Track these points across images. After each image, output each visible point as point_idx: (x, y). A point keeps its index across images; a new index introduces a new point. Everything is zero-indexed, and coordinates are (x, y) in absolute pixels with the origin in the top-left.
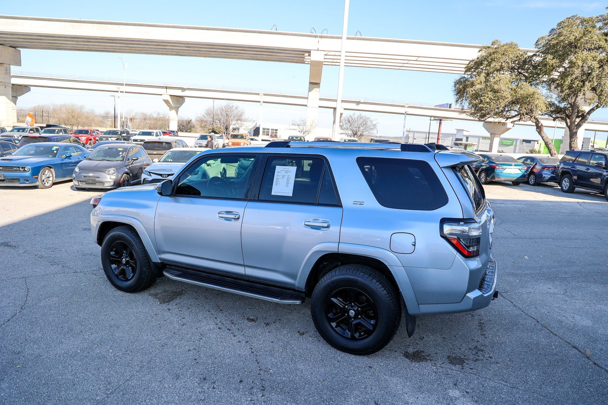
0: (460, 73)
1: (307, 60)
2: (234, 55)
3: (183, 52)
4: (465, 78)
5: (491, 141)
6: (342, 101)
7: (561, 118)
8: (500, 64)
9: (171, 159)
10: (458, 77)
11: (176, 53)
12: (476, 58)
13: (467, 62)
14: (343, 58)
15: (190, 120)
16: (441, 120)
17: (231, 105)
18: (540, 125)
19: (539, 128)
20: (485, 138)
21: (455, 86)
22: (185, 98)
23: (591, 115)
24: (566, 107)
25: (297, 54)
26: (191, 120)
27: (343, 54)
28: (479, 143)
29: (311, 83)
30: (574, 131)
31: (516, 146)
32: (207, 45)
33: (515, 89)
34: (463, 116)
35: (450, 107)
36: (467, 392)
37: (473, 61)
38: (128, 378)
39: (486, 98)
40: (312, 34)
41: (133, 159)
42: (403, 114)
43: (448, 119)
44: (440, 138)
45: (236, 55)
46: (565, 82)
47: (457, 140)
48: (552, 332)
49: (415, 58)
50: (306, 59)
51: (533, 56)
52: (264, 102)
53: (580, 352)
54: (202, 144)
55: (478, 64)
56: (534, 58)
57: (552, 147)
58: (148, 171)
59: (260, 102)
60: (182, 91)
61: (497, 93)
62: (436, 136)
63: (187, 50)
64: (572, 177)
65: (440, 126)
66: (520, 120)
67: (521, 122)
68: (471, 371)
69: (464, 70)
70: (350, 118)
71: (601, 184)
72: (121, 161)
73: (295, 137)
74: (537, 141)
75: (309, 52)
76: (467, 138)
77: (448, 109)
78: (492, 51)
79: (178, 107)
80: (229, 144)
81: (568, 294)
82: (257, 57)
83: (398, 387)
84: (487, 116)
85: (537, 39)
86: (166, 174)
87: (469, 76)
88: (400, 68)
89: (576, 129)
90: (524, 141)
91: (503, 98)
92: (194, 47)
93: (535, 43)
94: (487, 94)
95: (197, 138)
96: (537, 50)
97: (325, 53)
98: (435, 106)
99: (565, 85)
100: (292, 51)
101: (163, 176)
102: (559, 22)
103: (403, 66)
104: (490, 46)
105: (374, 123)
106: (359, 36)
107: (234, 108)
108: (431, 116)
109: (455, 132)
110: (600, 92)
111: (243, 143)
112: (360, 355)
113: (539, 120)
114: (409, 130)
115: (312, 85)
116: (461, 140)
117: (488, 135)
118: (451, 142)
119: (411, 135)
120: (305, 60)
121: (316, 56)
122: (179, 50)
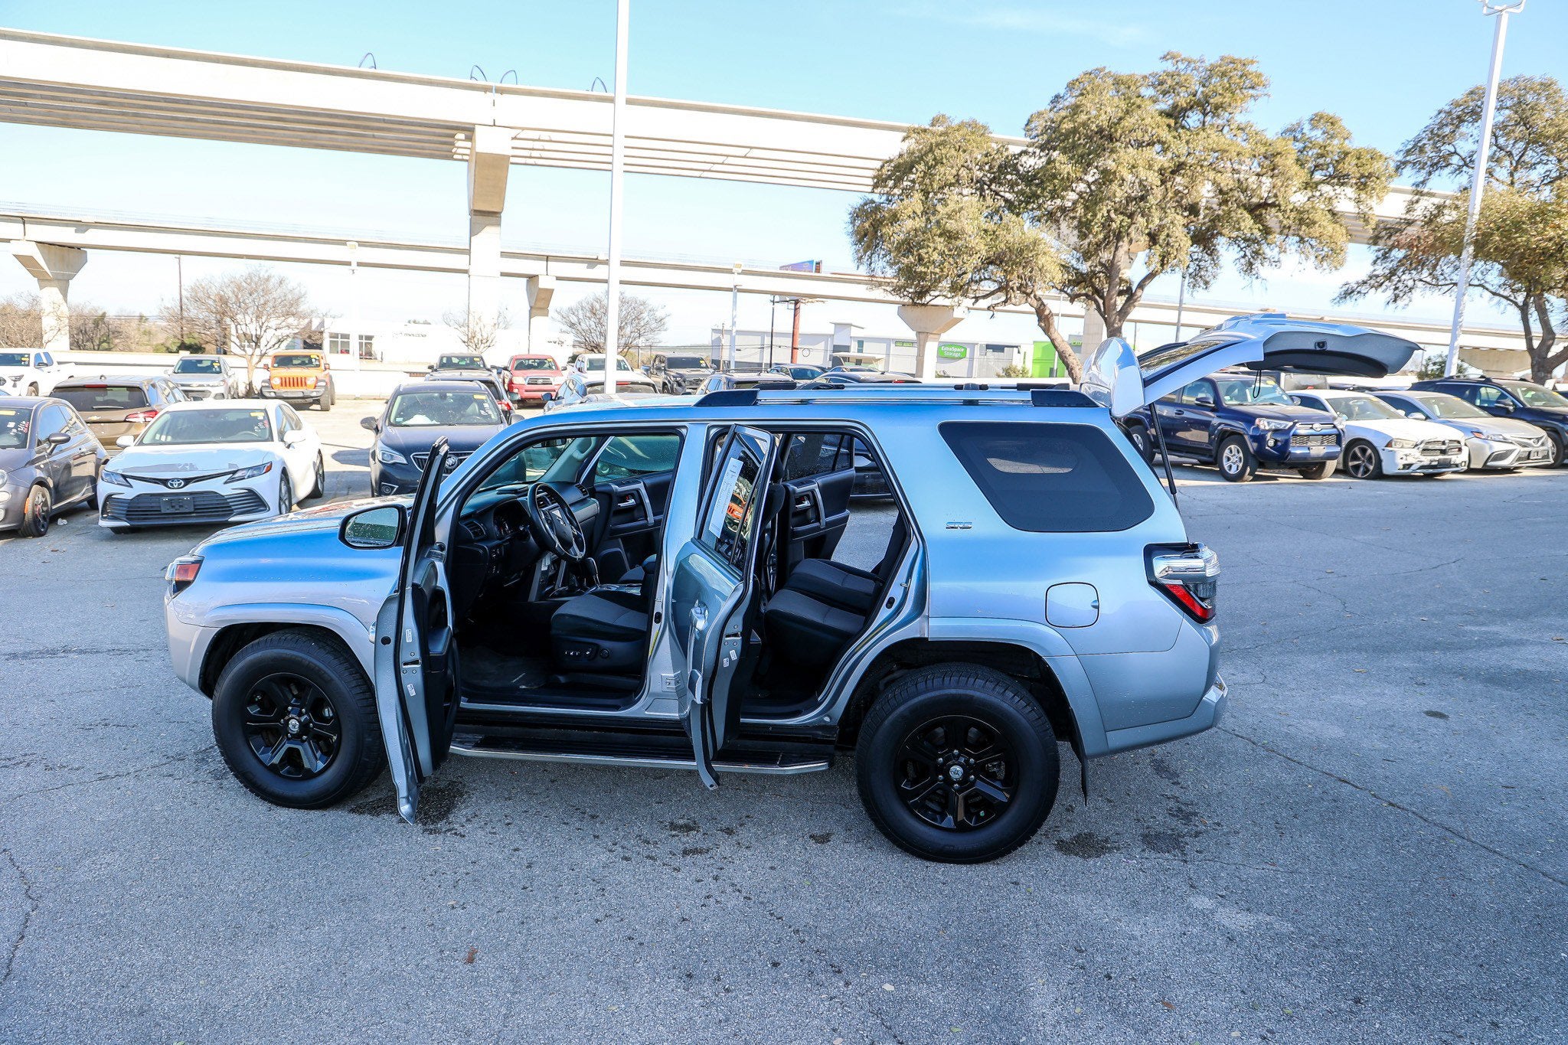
0: (861, 191)
1: (460, 151)
2: (248, 132)
3: (84, 118)
4: (874, 202)
5: (919, 350)
6: (624, 263)
7: (1086, 295)
8: (954, 172)
9: (167, 435)
10: (856, 201)
11: (59, 119)
12: (897, 154)
13: (878, 164)
14: (619, 153)
15: (100, 313)
16: (797, 302)
17: (264, 274)
18: (1047, 312)
19: (1044, 319)
20: (900, 343)
21: (853, 223)
22: (88, 250)
23: (1147, 289)
24: (1092, 271)
25: (435, 134)
26: (104, 315)
27: (620, 142)
28: (888, 355)
29: (476, 213)
30: (1116, 325)
31: (972, 359)
32: (166, 100)
33: (994, 232)
34: (878, 293)
35: (818, 270)
36: (1221, 896)
37: (891, 161)
38: (504, 1011)
39: (930, 250)
40: (473, 82)
41: (54, 441)
42: (730, 290)
43: (813, 300)
44: (799, 346)
45: (253, 132)
46: (1095, 215)
47: (837, 348)
48: (1289, 759)
49: (742, 152)
50: (458, 148)
51: (1020, 155)
52: (360, 264)
53: (1357, 787)
54: (189, 386)
55: (901, 169)
56: (1024, 158)
57: (1075, 362)
58: (120, 472)
59: (349, 264)
60: (76, 231)
61: (956, 238)
62: (788, 342)
63: (100, 112)
64: (1147, 429)
65: (795, 316)
66: (1005, 302)
67: (1009, 307)
68: (1201, 856)
69: (870, 182)
70: (595, 303)
71: (1211, 442)
72: (16, 447)
73: (457, 357)
74: (1017, 347)
75: (469, 131)
76: (861, 343)
77: (814, 274)
78: (933, 141)
79: (66, 278)
80: (273, 382)
81: (1269, 680)
82: (316, 139)
83: (1095, 912)
84: (932, 293)
85: (1028, 117)
86: (178, 480)
87: (884, 198)
88: (702, 174)
89: (1120, 321)
90: (988, 347)
91: (971, 252)
92: (122, 105)
93: (1023, 126)
94: (934, 242)
95: (171, 370)
96: (1028, 140)
97: (514, 133)
98: (782, 268)
99: (1096, 223)
100: (421, 125)
101: (172, 484)
102: (1070, 79)
103: (710, 171)
104: (927, 127)
105: (659, 314)
106: (599, 92)
107: (274, 281)
108: (774, 293)
109: (830, 330)
110: (1165, 240)
111: (315, 379)
112: (977, 862)
113: (1045, 302)
114: (721, 328)
115: (480, 218)
116: (847, 349)
117: (911, 335)
118: (822, 354)
119: (726, 340)
120: (453, 151)
121: (488, 142)
122: (73, 109)
